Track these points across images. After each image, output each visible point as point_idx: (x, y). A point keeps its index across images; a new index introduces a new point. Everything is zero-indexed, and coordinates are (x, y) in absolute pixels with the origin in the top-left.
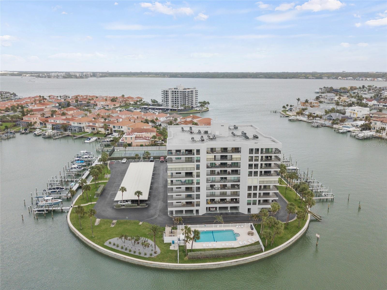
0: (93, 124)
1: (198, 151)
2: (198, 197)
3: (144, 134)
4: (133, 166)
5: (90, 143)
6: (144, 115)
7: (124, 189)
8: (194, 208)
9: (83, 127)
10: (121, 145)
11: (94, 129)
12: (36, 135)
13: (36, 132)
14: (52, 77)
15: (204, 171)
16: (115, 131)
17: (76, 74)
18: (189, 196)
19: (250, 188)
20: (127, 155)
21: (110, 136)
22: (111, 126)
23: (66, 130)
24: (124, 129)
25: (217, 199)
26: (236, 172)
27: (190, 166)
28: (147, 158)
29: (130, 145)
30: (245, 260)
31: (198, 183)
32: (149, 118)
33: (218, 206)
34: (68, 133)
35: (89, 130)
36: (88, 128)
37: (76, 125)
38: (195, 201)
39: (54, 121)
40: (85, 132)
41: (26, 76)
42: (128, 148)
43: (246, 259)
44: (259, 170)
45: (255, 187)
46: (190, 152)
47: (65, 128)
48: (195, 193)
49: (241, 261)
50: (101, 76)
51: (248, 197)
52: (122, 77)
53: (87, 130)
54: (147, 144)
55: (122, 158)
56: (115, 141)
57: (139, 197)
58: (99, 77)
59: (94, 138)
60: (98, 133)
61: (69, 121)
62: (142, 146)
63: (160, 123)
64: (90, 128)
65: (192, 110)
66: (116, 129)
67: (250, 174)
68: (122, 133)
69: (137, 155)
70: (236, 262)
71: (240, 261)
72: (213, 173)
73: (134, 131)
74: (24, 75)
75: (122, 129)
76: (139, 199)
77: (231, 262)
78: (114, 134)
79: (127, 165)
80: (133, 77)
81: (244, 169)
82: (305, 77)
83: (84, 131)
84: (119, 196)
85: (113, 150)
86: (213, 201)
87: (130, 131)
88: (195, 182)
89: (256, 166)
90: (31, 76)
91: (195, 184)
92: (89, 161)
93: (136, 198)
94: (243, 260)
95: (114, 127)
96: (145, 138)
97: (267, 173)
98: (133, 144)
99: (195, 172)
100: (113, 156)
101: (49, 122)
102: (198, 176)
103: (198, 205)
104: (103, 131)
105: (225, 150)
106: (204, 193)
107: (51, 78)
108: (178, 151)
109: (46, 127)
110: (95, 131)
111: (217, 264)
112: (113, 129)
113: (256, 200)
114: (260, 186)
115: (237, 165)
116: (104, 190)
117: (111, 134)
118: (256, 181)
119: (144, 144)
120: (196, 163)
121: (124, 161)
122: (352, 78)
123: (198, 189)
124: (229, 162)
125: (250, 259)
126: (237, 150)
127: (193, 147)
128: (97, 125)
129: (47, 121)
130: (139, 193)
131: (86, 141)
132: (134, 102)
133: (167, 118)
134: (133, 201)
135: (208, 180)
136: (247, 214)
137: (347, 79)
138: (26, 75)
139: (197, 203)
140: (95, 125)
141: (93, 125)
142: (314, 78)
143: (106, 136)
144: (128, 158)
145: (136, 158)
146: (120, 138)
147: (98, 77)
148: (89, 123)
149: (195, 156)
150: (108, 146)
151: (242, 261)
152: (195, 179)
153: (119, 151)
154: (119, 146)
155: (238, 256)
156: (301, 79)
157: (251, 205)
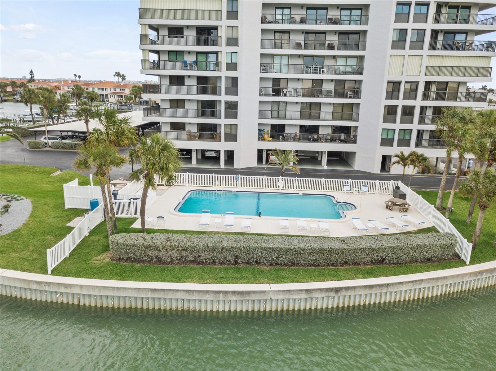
0: (121, 89)
9: (107, 95)
30: (381, 286)
36: (112, 96)
39: (68, 88)
43: (387, 285)
49: (358, 292)
51: (385, 121)
57: (87, 125)
61: (88, 87)
64: (115, 96)
70: (333, 294)
71: (354, 288)
76: (88, 129)
77: (307, 291)
88: (224, 59)
91: (224, 66)
94: (371, 287)
101: (62, 89)
111: (234, 293)
113: (411, 130)
114: (428, 84)
125: (403, 288)
136: (379, 174)
139: (228, 131)
140: (124, 91)
141: (121, 91)
148: (116, 89)
151: (362, 292)
155: (346, 267)
157: (392, 145)
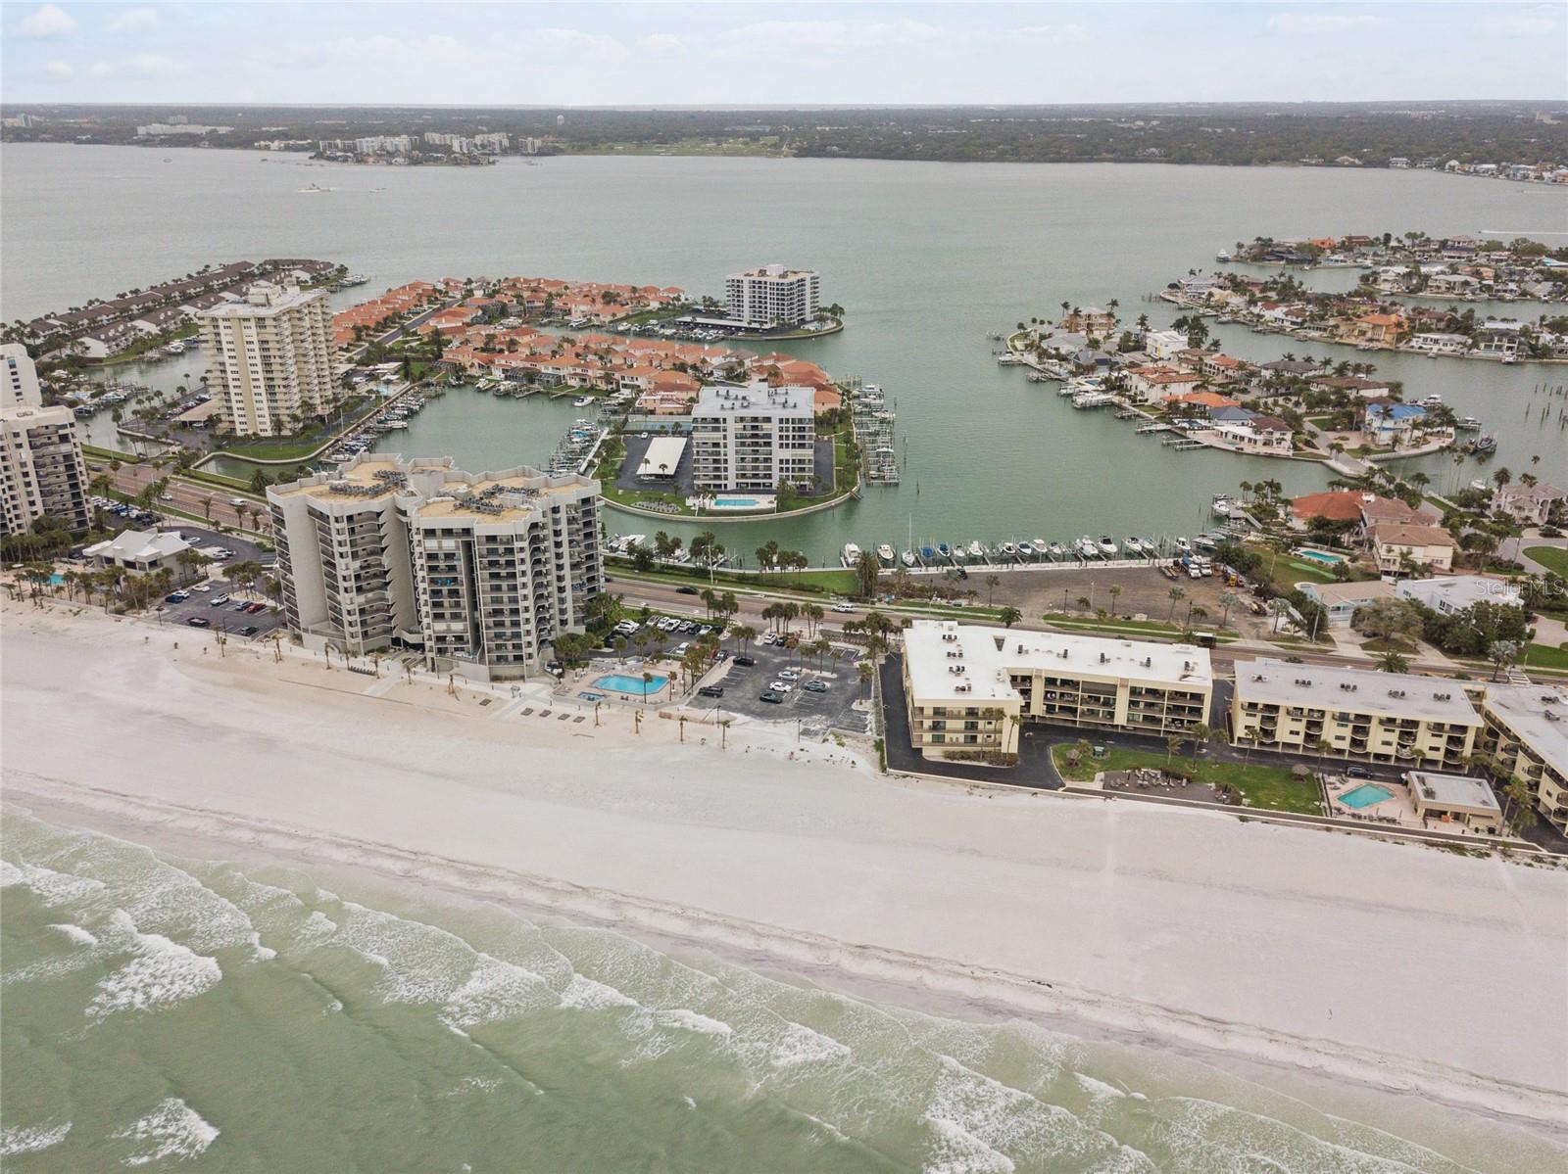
1: (725, 420)
2: (726, 469)
3: (676, 394)
4: (656, 441)
5: (583, 407)
6: (680, 350)
7: (647, 462)
8: (723, 482)
10: (638, 411)
11: (584, 380)
12: (479, 390)
13: (480, 385)
14: (371, 160)
15: (731, 441)
16: (625, 386)
17: (448, 142)
18: (717, 469)
19: (781, 461)
20: (649, 428)
21: (616, 395)
22: (617, 376)
23: (532, 381)
24: (641, 382)
25: (749, 473)
26: (768, 444)
27: (717, 436)
28: (677, 431)
29: (652, 412)
31: (725, 455)
32: (689, 360)
33: (749, 481)
34: (536, 386)
35: (575, 383)
37: (550, 371)
38: (723, 474)
40: (567, 387)
41: (267, 148)
42: (651, 418)
44: (790, 442)
45: (787, 461)
46: (716, 420)
47: (531, 376)
48: (723, 466)
50: (539, 148)
52: (619, 153)
53: (572, 382)
54: (681, 411)
55: (640, 432)
56: (627, 405)
58: (532, 155)
59: (589, 399)
60: (592, 390)
62: (671, 414)
63: (710, 369)
65: (799, 332)
66: (627, 382)
67: (781, 446)
68: (638, 390)
69: (663, 427)
72: (743, 444)
73: (659, 387)
74: (262, 143)
75: (636, 383)
78: (623, 390)
79: (648, 440)
80: (658, 154)
81: (775, 441)
82: (1322, 156)
83: (566, 383)
84: (642, 470)
85: (626, 420)
86: (744, 476)
87: (652, 386)
89: (787, 437)
90: (287, 148)
92: (592, 435)
93: (660, 472)
95: (623, 378)
96: (677, 401)
97: (802, 446)
98: (658, 411)
99: (722, 442)
100: (626, 428)
102: (725, 447)
103: (726, 479)
104: (603, 386)
105: (755, 419)
106: (732, 466)
107: (366, 162)
108: (704, 420)
109: (491, 374)
110: (588, 384)
112: (621, 382)
115: (769, 436)
116: (622, 467)
117: (618, 390)
118: (788, 454)
119: (675, 411)
120: (722, 433)
121: (644, 435)
122: (1493, 166)
123: (726, 461)
124: (760, 433)
126: (768, 420)
127: (720, 415)
128: (590, 373)
129: (492, 362)
130: (663, 466)
131: (577, 404)
132: (662, 303)
133: (725, 358)
134: (657, 476)
135: (737, 452)
137: (1476, 172)
138: (268, 143)
142: (1357, 161)
143: (608, 393)
144: (649, 432)
145: (662, 432)
146: (636, 399)
147: (528, 155)
149: (722, 425)
150: (614, 412)
152: (722, 450)
153: (635, 421)
154: (634, 413)
156: (1306, 164)
